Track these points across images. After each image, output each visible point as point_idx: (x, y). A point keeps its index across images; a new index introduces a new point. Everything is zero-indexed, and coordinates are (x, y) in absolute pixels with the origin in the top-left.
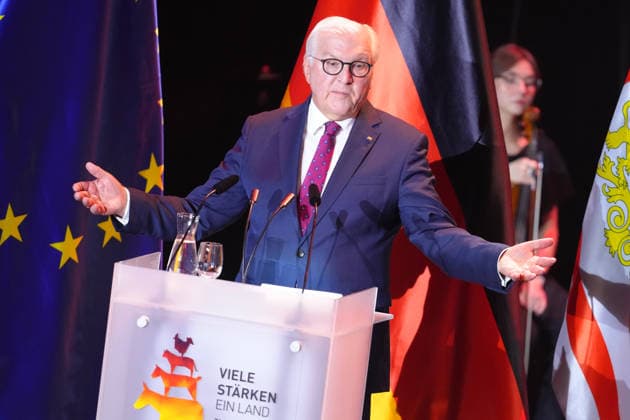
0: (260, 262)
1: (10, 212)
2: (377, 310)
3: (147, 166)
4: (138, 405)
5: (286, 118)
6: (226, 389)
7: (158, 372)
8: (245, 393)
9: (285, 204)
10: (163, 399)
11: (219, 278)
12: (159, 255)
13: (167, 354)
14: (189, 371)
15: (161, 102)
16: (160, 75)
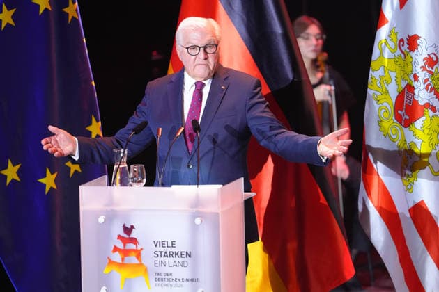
0: (168, 172)
1: (10, 163)
2: (245, 191)
3: (90, 124)
4: (106, 271)
5: (172, 82)
6: (159, 253)
7: (116, 249)
8: (171, 254)
9: (179, 134)
10: (122, 265)
11: (144, 186)
12: (106, 177)
13: (120, 237)
14: (135, 246)
15: (93, 83)
16: (90, 66)
